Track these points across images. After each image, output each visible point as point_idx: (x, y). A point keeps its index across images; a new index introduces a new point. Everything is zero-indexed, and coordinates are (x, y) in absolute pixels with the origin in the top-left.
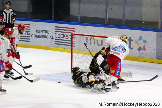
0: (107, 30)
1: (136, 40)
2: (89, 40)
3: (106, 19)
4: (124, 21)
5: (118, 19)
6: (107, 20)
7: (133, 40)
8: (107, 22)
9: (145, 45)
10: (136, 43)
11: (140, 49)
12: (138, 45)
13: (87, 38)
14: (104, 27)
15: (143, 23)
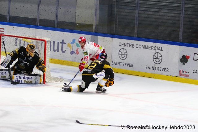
0: (38, 31)
1: (68, 43)
2: (18, 42)
3: (37, 19)
4: (56, 22)
5: (50, 20)
6: (38, 21)
7: (65, 43)
8: (38, 22)
9: (78, 49)
10: (69, 46)
11: (72, 53)
12: (71, 49)
13: (16, 39)
14: (36, 28)
15: (77, 25)
